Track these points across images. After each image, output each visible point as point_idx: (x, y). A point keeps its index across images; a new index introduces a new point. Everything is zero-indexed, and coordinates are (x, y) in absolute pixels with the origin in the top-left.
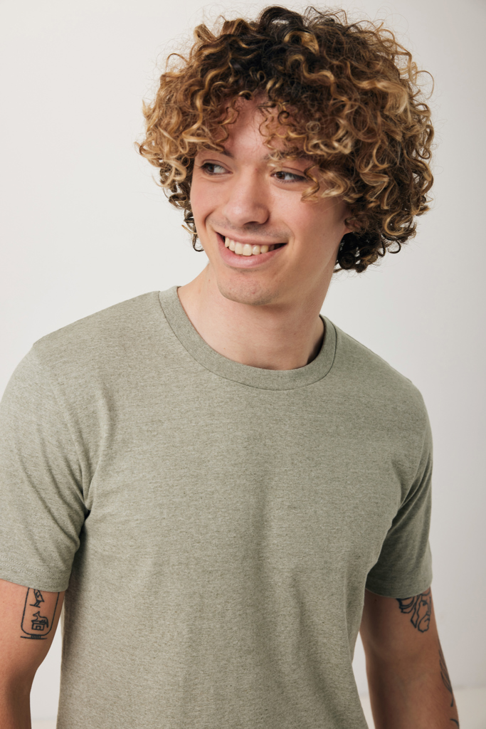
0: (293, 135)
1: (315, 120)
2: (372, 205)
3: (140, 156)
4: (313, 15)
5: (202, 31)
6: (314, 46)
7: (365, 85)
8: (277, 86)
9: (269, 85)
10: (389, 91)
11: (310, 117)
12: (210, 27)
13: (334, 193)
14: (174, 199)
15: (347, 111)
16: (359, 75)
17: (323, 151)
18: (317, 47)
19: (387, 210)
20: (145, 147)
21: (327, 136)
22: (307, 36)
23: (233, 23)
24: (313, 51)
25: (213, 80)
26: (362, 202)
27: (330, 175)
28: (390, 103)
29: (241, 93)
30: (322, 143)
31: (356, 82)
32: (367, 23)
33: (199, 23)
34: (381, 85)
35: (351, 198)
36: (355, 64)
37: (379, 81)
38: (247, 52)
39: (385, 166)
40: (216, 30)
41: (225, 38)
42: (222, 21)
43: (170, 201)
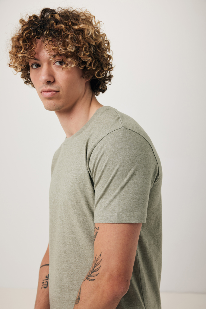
0: (54, 48)
1: (60, 41)
2: (89, 68)
3: (10, 68)
4: (60, 10)
5: (22, 21)
6: (58, 18)
7: (76, 27)
8: (47, 32)
9: (45, 33)
10: (84, 28)
11: (58, 40)
12: (24, 19)
13: (73, 66)
14: (26, 82)
15: (70, 37)
16: (74, 25)
17: (64, 52)
18: (59, 18)
19: (95, 70)
20: (11, 64)
21: (65, 46)
22: (56, 15)
23: (32, 16)
24: (58, 19)
25: (26, 35)
26: (85, 68)
27: (70, 59)
28: (86, 32)
29: (36, 37)
30: (63, 49)
31: (73, 27)
32: (79, 9)
33: (20, 19)
34: (82, 26)
35: (82, 67)
36: (73, 21)
37: (80, 25)
38: (38, 24)
39: (89, 53)
40: (27, 20)
41: (30, 21)
42: (28, 17)
43: (25, 83)
